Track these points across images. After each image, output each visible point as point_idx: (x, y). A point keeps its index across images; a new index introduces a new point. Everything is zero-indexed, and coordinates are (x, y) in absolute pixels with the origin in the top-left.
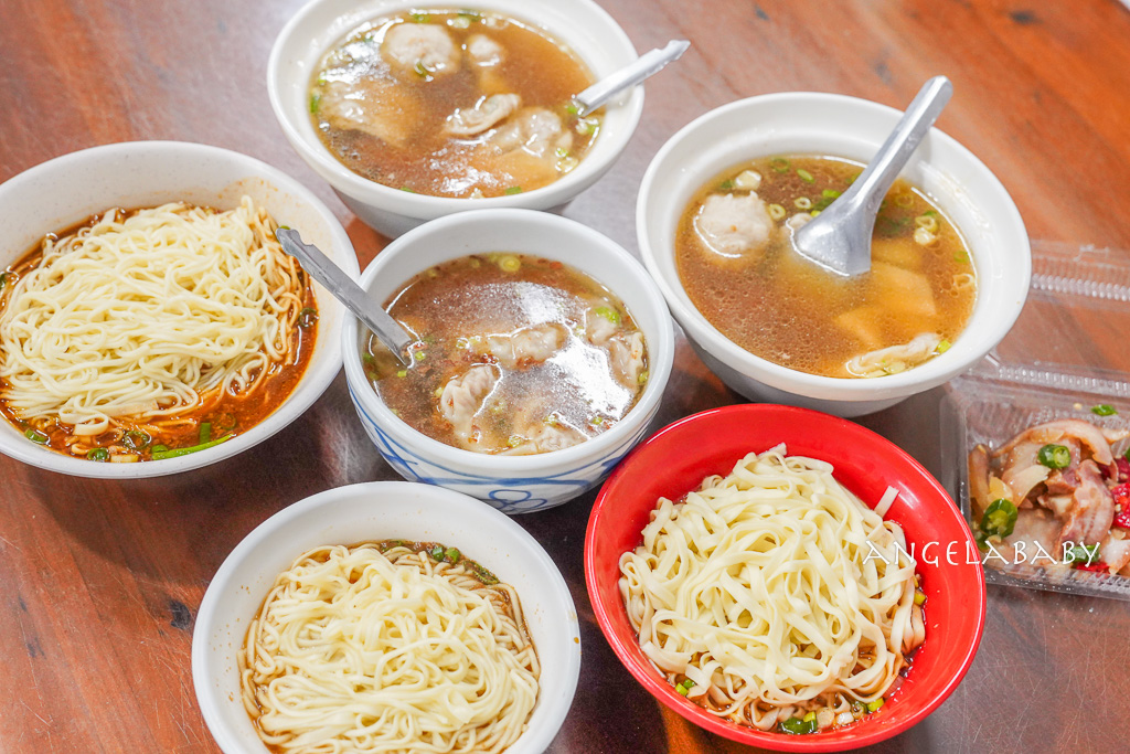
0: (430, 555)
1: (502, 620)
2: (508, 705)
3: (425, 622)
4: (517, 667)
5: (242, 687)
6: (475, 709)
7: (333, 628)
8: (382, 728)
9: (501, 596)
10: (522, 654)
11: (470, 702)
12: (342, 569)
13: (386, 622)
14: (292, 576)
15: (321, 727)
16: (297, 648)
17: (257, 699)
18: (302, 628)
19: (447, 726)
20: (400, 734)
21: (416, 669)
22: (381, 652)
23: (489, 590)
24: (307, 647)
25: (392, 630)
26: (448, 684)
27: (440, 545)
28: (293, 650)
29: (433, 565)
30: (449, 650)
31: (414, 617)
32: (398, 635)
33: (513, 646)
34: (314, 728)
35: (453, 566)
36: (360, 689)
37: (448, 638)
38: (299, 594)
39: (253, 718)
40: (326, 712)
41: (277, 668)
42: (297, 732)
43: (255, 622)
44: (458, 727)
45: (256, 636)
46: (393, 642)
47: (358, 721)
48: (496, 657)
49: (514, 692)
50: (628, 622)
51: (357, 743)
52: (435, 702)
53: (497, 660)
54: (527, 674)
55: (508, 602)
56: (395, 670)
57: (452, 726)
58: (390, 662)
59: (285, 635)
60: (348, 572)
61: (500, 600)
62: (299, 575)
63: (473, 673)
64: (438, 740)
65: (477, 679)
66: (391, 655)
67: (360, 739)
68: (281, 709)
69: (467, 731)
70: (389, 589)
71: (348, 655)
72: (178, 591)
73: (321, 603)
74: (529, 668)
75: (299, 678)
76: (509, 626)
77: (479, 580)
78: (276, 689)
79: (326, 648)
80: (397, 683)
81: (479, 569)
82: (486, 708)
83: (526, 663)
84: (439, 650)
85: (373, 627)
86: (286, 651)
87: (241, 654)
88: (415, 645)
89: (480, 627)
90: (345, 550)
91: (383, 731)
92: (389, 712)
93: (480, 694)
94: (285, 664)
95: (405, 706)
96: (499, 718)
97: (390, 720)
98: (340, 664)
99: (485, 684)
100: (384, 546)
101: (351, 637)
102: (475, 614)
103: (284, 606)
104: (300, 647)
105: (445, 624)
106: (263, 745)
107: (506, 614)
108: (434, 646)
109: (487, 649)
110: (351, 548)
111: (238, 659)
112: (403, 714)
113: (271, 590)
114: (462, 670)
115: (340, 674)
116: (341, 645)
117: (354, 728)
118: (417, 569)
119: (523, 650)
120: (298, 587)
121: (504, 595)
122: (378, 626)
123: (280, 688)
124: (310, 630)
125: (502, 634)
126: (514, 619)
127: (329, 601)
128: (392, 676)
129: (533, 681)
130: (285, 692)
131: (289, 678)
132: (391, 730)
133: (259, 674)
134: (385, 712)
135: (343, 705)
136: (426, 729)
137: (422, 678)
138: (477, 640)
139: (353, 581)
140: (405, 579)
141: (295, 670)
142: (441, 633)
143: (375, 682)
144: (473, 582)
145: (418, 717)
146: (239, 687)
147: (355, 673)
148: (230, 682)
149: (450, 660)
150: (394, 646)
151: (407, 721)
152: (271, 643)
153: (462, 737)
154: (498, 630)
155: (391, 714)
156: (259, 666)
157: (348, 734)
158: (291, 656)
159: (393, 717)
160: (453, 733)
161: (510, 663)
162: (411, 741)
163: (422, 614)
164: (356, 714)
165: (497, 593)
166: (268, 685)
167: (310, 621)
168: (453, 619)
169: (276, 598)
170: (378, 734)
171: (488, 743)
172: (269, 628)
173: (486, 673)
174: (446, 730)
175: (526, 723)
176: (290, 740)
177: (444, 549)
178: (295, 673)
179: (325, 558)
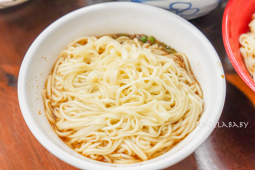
0: (139, 40)
1: (180, 70)
2: (188, 111)
3: (140, 71)
4: (191, 93)
5: (45, 108)
6: (171, 114)
7: (91, 76)
8: (121, 125)
9: (178, 59)
10: (192, 87)
11: (168, 110)
12: (94, 47)
13: (120, 71)
14: (69, 52)
15: (89, 126)
16: (72, 87)
17: (53, 114)
18: (75, 77)
19: (156, 123)
20: (131, 128)
21: (138, 94)
22: (119, 86)
23: (172, 55)
24: (78, 87)
25: (123, 75)
26: (155, 101)
27: (144, 35)
28: (71, 88)
29: (142, 45)
30: (154, 84)
31: (135, 67)
32: (127, 77)
33: (187, 83)
34: (85, 127)
35: (152, 44)
36: (108, 106)
37: (153, 78)
38: (73, 60)
39: (52, 124)
40: (90, 119)
41: (63, 98)
42: (75, 130)
43: (50, 76)
44: (162, 123)
45: (51, 83)
46: (124, 81)
47: (108, 122)
48: (179, 87)
49: (190, 105)
50: (247, 69)
51: (108, 133)
52: (149, 111)
53: (180, 89)
54: (196, 96)
55: (182, 61)
56: (126, 95)
57: (159, 123)
58: (123, 91)
59: (66, 81)
60: (98, 49)
61: (178, 60)
62: (72, 51)
63: (168, 96)
64: (151, 131)
65: (170, 99)
66: (124, 87)
67: (110, 131)
68: (67, 118)
69: (167, 126)
70: (120, 55)
71: (100, 89)
72: (8, 68)
73: (85, 64)
74: (197, 93)
75: (75, 102)
76: (184, 72)
77: (166, 51)
78: (63, 108)
79: (88, 87)
80: (128, 101)
81: (165, 46)
82: (177, 113)
83: (195, 91)
84: (149, 84)
85: (113, 73)
86: (68, 89)
87: (44, 91)
88: (136, 81)
89: (169, 72)
90: (95, 39)
91: (122, 127)
92: (124, 117)
93: (172, 106)
94: (67, 95)
95: (133, 113)
96: (183, 118)
97: (125, 121)
98: (97, 94)
99: (174, 101)
100: (115, 37)
101: (102, 80)
102: (166, 66)
103: (65, 66)
104: (75, 87)
105: (151, 72)
106: (58, 137)
107: (182, 67)
108: (146, 81)
109: (174, 83)
110: (98, 38)
111: (42, 94)
112: (132, 117)
113: (58, 60)
114: (162, 94)
115: (97, 99)
116: (96, 84)
117: (107, 126)
118: (134, 45)
119: (193, 84)
120: (72, 57)
121: (180, 58)
122: (116, 73)
123: (66, 108)
124: (80, 78)
125: (181, 77)
126: (186, 69)
127: (89, 63)
128: (125, 98)
129: (200, 99)
130: (68, 110)
131: (70, 102)
132: (126, 126)
133: (54, 101)
134: (123, 116)
135: (99, 115)
136: (145, 124)
137: (141, 99)
138: (169, 79)
139: (100, 53)
140: (128, 50)
141: (73, 98)
142: (150, 75)
143: (117, 102)
144: (163, 52)
145: (140, 119)
146: (43, 108)
147: (105, 98)
148: (39, 105)
149: (156, 89)
150: (125, 83)
151: (135, 121)
152: (59, 85)
153: (164, 128)
154: (179, 74)
155: (126, 118)
156: (54, 98)
157: (103, 129)
158: (71, 92)
159: (127, 119)
160: (159, 127)
161: (187, 90)
162: (137, 131)
163: (139, 67)
164: (107, 119)
165: (176, 57)
166: (59, 107)
167: (80, 73)
168: (155, 69)
169: (60, 64)
170: (119, 128)
171: (178, 132)
172: (58, 78)
173: (175, 95)
174: (156, 125)
175: (198, 120)
176: (72, 134)
177: (147, 37)
178: (73, 100)
179: (84, 43)
